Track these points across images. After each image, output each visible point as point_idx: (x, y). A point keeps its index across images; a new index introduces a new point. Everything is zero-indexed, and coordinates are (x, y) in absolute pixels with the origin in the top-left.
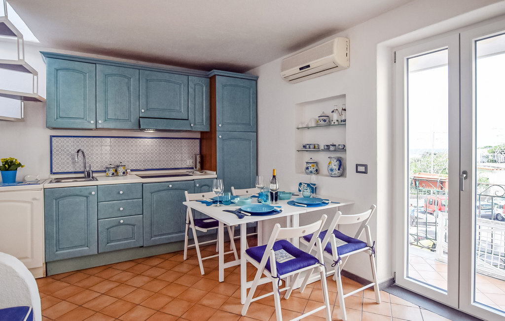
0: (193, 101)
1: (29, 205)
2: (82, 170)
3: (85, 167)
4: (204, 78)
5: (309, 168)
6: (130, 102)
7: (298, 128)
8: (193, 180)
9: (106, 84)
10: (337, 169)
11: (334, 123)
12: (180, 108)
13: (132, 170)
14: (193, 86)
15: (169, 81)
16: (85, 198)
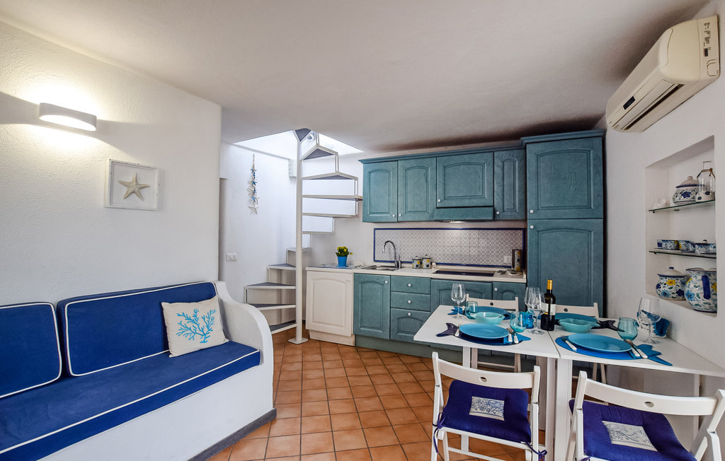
0: (501, 182)
1: (344, 285)
2: (393, 259)
3: (395, 257)
4: (516, 151)
5: (662, 286)
6: (427, 192)
7: (654, 211)
8: (491, 282)
9: (405, 177)
10: (702, 296)
11: (700, 198)
12: (483, 192)
13: (437, 264)
14: (500, 164)
15: (469, 164)
16: (381, 286)
